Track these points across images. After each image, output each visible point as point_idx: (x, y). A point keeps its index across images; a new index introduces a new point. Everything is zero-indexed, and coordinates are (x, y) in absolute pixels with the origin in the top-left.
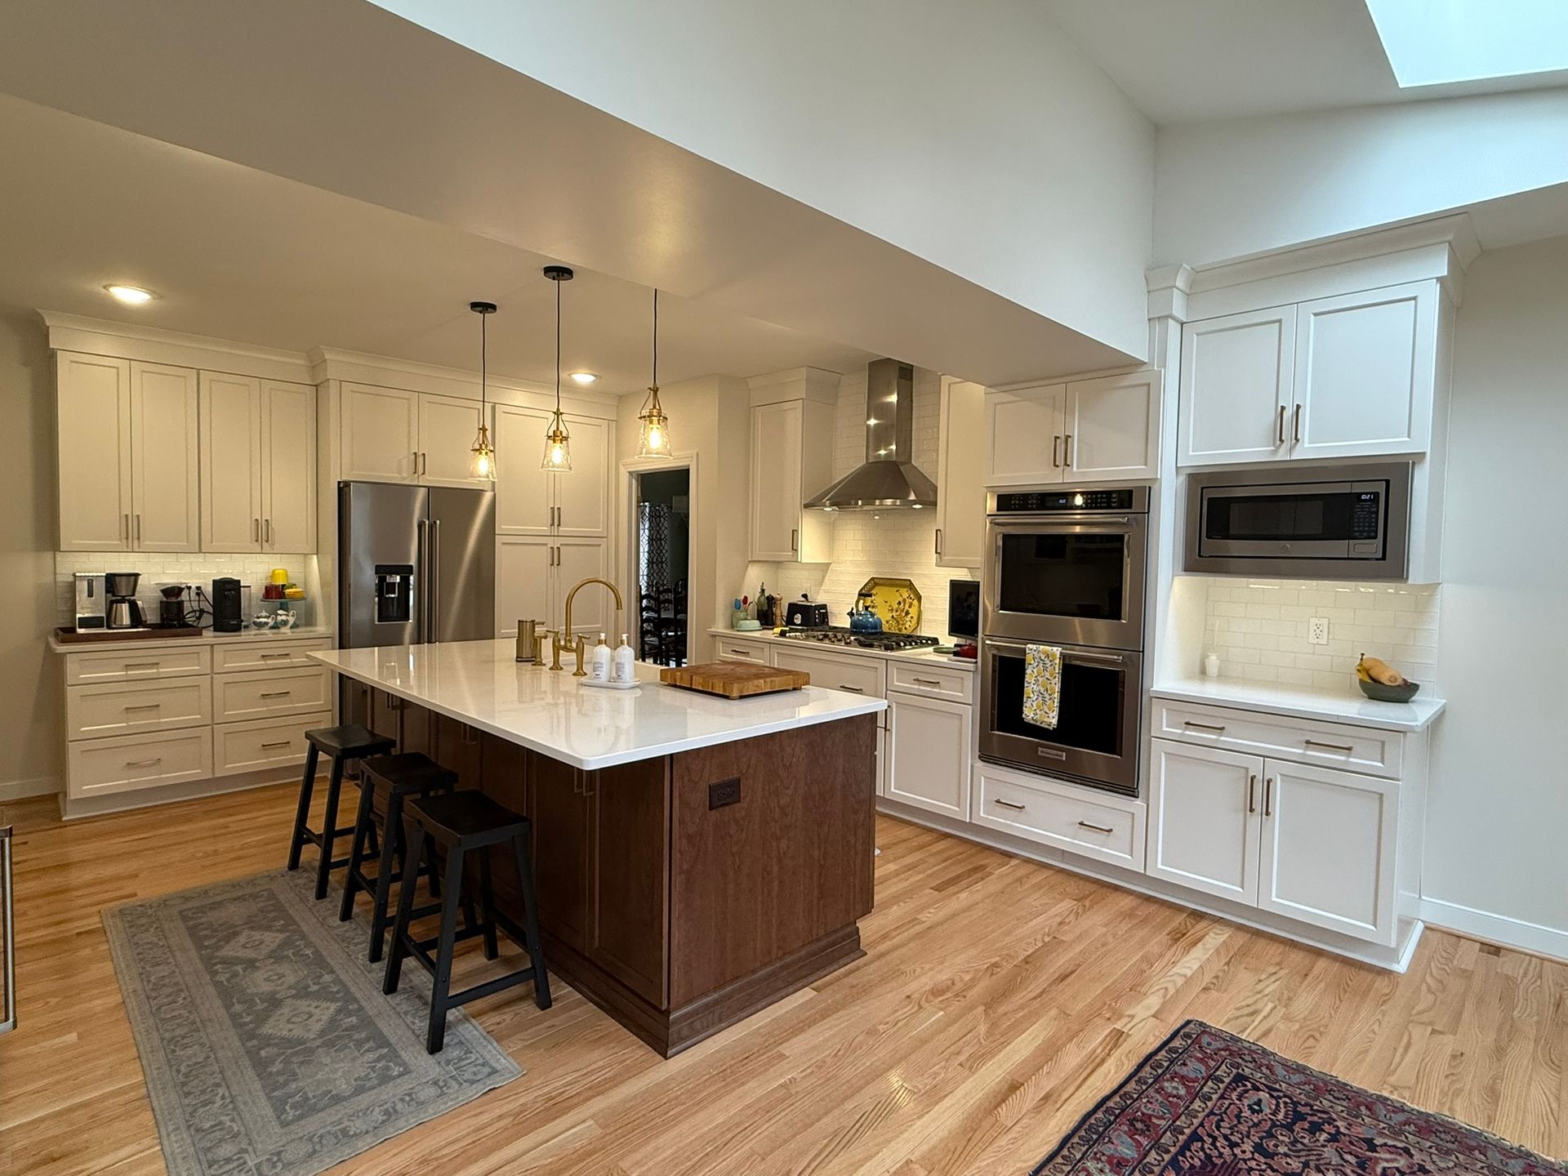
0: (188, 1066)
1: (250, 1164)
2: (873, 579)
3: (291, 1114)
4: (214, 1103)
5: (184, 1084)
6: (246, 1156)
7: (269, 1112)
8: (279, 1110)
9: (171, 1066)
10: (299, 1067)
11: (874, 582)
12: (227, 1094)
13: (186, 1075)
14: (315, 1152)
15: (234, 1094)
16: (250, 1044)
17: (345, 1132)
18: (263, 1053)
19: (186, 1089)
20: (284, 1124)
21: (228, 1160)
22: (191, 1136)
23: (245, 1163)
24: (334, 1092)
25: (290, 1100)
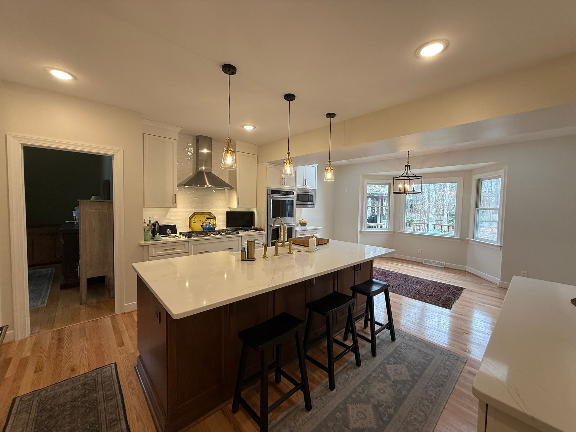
0: (436, 389)
1: (447, 357)
2: (194, 213)
3: (430, 357)
4: (441, 374)
5: (442, 385)
6: (446, 359)
7: (433, 361)
8: (432, 359)
9: (440, 394)
10: (416, 362)
11: (195, 214)
12: (436, 373)
13: (439, 387)
14: (435, 348)
15: (434, 371)
16: (417, 378)
17: (427, 346)
18: (418, 373)
19: (443, 383)
20: (433, 357)
21: (450, 361)
22: (452, 372)
23: (448, 358)
24: (418, 352)
25: (427, 359)
